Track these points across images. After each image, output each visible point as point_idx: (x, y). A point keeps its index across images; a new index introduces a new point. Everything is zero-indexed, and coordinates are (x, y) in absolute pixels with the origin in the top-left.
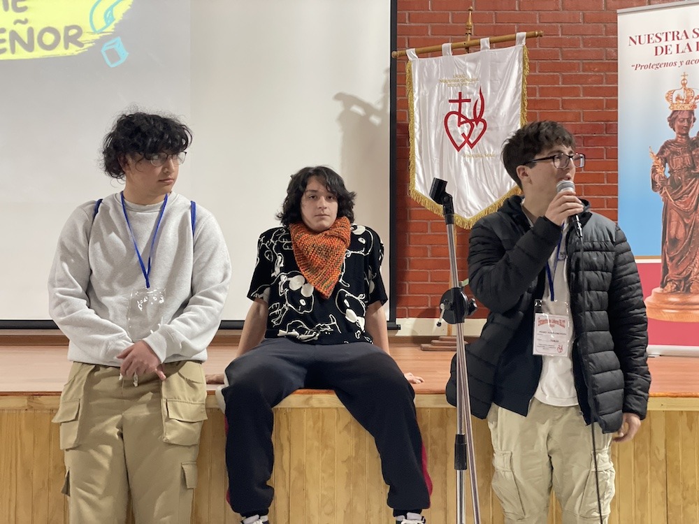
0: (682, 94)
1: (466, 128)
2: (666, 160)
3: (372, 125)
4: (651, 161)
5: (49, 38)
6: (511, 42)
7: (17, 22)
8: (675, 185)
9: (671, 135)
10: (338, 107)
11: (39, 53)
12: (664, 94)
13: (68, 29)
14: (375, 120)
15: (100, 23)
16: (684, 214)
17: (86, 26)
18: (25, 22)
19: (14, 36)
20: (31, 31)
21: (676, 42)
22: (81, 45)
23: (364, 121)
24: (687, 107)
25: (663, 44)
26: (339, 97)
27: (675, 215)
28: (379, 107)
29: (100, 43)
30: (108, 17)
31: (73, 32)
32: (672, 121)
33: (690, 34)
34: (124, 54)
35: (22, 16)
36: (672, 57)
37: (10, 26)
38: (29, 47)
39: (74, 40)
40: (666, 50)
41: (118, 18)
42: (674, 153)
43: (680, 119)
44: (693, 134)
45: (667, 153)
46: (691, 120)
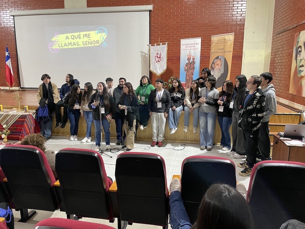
0: (189, 55)
1: (158, 59)
2: (187, 66)
4: (185, 66)
5: (94, 43)
6: (165, 44)
7: (89, 40)
8: (188, 70)
9: (188, 62)
10: (140, 54)
11: (93, 45)
12: (187, 55)
13: (97, 41)
14: (147, 56)
15: (102, 40)
16: (189, 75)
17: (100, 41)
19: (89, 42)
20: (91, 41)
21: (189, 46)
22: (99, 43)
23: (145, 56)
24: (190, 57)
26: (141, 52)
27: (187, 75)
29: (102, 42)
30: (103, 39)
32: (188, 59)
34: (106, 45)
36: (188, 48)
38: (91, 44)
40: (187, 47)
41: (105, 38)
42: (188, 65)
43: (189, 59)
44: (190, 62)
45: (187, 65)
46: (190, 59)
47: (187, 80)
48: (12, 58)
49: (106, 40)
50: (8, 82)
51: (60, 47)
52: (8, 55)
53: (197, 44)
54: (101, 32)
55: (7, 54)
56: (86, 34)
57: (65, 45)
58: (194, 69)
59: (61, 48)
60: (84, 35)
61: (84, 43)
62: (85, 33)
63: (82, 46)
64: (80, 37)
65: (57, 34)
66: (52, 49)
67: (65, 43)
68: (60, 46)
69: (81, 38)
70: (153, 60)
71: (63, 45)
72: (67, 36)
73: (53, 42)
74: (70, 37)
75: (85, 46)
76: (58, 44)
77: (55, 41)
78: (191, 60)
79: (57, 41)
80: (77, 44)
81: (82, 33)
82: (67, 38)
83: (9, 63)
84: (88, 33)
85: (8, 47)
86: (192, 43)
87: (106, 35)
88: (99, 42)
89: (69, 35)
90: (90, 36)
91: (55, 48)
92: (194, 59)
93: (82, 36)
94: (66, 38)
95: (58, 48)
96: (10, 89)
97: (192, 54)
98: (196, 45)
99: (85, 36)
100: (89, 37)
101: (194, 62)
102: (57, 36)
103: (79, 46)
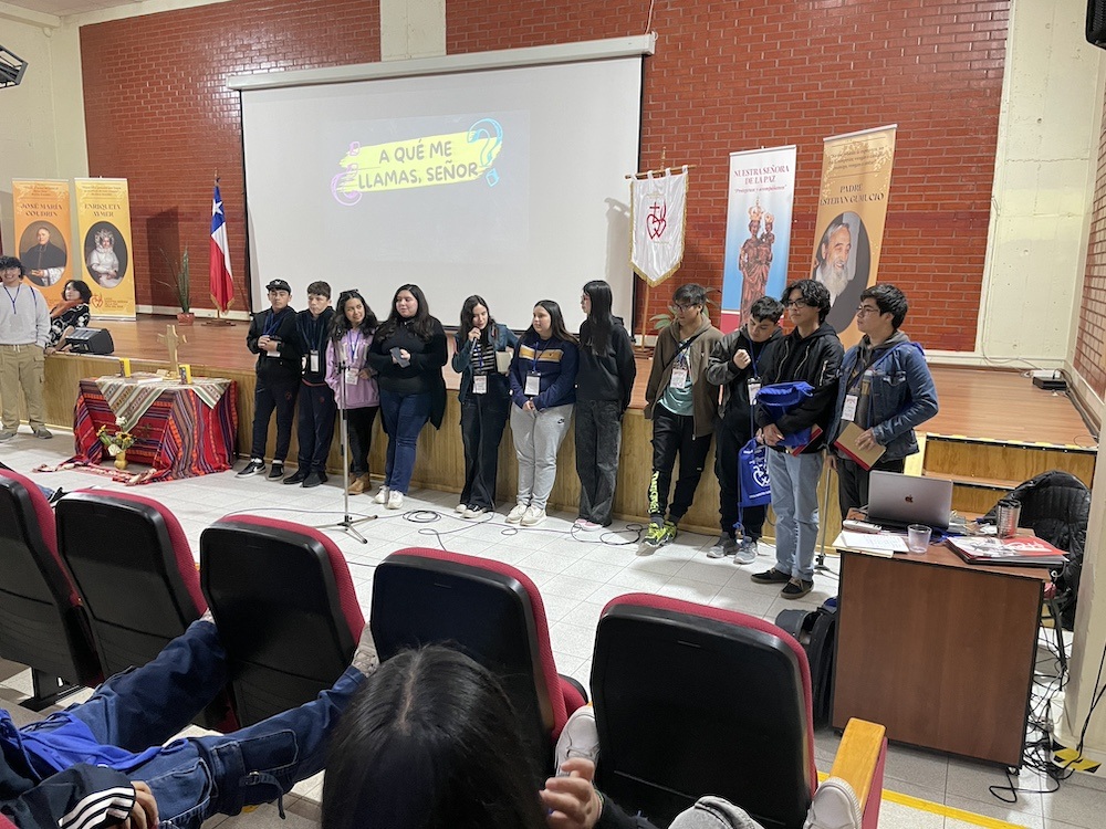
0: (755, 209)
1: (657, 224)
2: (746, 251)
5: (461, 171)
6: (680, 172)
7: (447, 162)
8: (749, 268)
9: (750, 236)
10: (607, 207)
11: (457, 179)
12: (748, 210)
13: (470, 165)
14: (628, 214)
15: (485, 161)
16: (752, 286)
17: (479, 164)
18: (450, 162)
19: (446, 170)
20: (453, 167)
21: (756, 176)
22: (476, 174)
23: (621, 215)
24: (757, 219)
25: (750, 177)
26: (607, 200)
27: (748, 286)
28: (627, 205)
29: (485, 172)
30: (490, 158)
31: (473, 166)
32: (750, 226)
33: (762, 171)
34: (497, 179)
35: (449, 158)
36: (753, 186)
37: (444, 165)
38: (453, 177)
39: (472, 171)
40: (750, 181)
41: (494, 157)
42: (750, 247)
43: (754, 226)
44: (759, 236)
45: (746, 247)
46: (758, 227)
47: (746, 301)
48: (233, 220)
49: (499, 163)
50: (216, 295)
51: (362, 187)
52: (220, 212)
53: (781, 169)
54: (483, 136)
55: (216, 208)
56: (440, 144)
57: (376, 182)
58: (771, 264)
59: (366, 189)
60: (432, 145)
61: (433, 172)
62: (435, 140)
63: (426, 183)
64: (422, 152)
65: (356, 147)
66: (341, 195)
67: (378, 175)
68: (364, 183)
69: (423, 157)
70: (640, 231)
71: (371, 182)
72: (384, 152)
73: (345, 170)
74: (391, 155)
75: (435, 182)
76: (357, 178)
77: (350, 168)
78: (762, 230)
79: (354, 166)
80: (410, 178)
81: (428, 141)
82: (384, 157)
83: (220, 236)
84: (443, 139)
85: (220, 187)
86: (766, 165)
87: (499, 146)
88: (475, 168)
89: (390, 147)
90: (450, 148)
91: (349, 190)
92: (769, 225)
93: (427, 149)
94: (382, 159)
95: (359, 190)
96: (221, 316)
97: (766, 208)
98: (778, 174)
99: (436, 148)
100: (448, 152)
101: (769, 238)
102: (356, 150)
103: (417, 184)
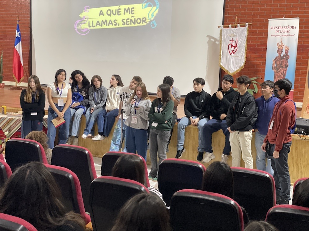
0: (280, 44)
1: (233, 48)
2: (276, 62)
3: (216, 44)
4: (273, 62)
5: (139, 21)
6: (244, 26)
7: (132, 17)
8: (277, 69)
9: (278, 55)
10: (208, 39)
11: (137, 25)
12: (277, 44)
13: (143, 18)
14: (217, 43)
15: (150, 17)
17: (147, 18)
18: (134, 17)
19: (131, 20)
20: (135, 19)
21: (281, 29)
22: (146, 22)
23: (214, 43)
24: (281, 48)
25: (278, 30)
26: (208, 36)
27: (276, 77)
28: (218, 39)
29: (150, 22)
30: (152, 15)
31: (144, 19)
32: (278, 51)
33: (284, 28)
34: (156, 25)
35: (133, 15)
36: (279, 34)
37: (130, 18)
38: (134, 23)
39: (144, 21)
41: (155, 15)
42: (278, 60)
43: (280, 51)
44: (282, 55)
45: (276, 60)
46: (282, 51)
48: (24, 40)
49: (156, 18)
50: (15, 75)
51: (90, 27)
52: (19, 36)
53: (293, 27)
54: (150, 6)
55: (17, 34)
56: (129, 8)
57: (97, 24)
59: (92, 28)
61: (125, 21)
62: (127, 7)
63: (121, 26)
64: (120, 12)
65: (88, 8)
66: (79, 30)
67: (98, 21)
68: (91, 25)
69: (120, 14)
70: (225, 50)
71: (95, 24)
72: (101, 11)
73: (82, 18)
74: (105, 13)
75: (126, 26)
76: (88, 22)
77: (84, 18)
78: (284, 53)
79: (86, 17)
80: (114, 23)
81: (123, 7)
82: (101, 13)
83: (19, 47)
84: (130, 6)
85: (19, 24)
86: (286, 25)
87: (157, 11)
88: (146, 20)
89: (105, 9)
90: (133, 11)
91: (83, 27)
93: (122, 11)
95: (88, 27)
96: (18, 85)
98: (291, 30)
99: (126, 10)
101: (287, 57)
102: (88, 10)
103: (117, 26)
